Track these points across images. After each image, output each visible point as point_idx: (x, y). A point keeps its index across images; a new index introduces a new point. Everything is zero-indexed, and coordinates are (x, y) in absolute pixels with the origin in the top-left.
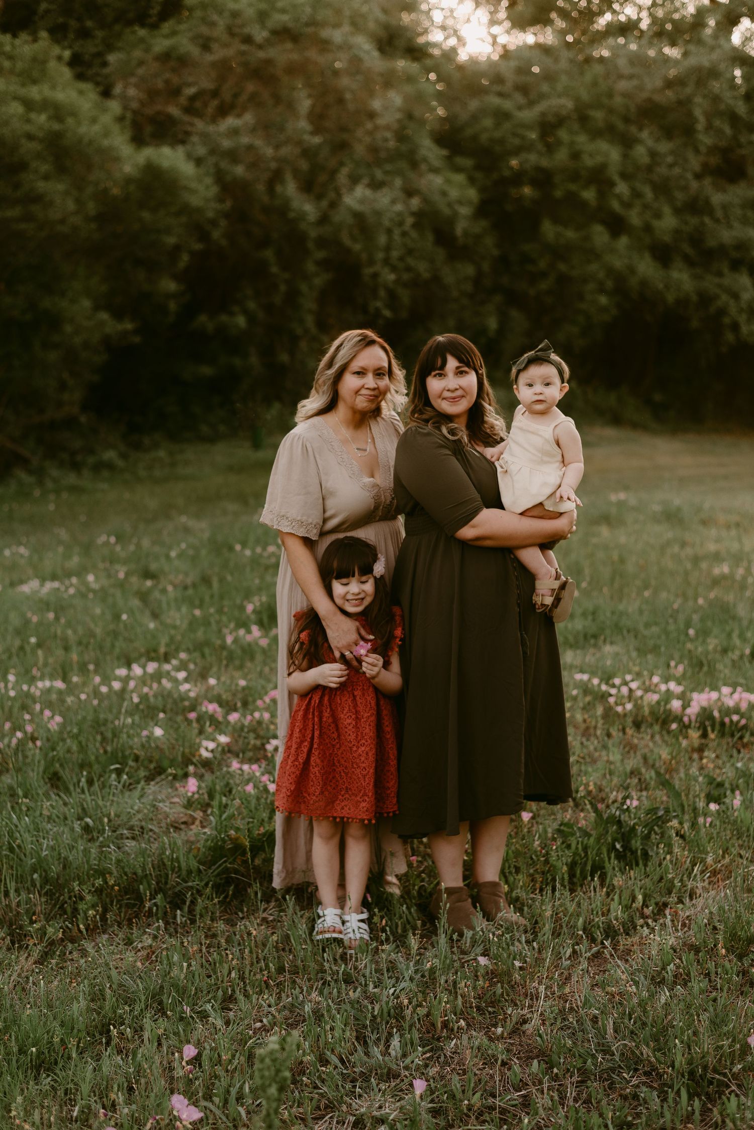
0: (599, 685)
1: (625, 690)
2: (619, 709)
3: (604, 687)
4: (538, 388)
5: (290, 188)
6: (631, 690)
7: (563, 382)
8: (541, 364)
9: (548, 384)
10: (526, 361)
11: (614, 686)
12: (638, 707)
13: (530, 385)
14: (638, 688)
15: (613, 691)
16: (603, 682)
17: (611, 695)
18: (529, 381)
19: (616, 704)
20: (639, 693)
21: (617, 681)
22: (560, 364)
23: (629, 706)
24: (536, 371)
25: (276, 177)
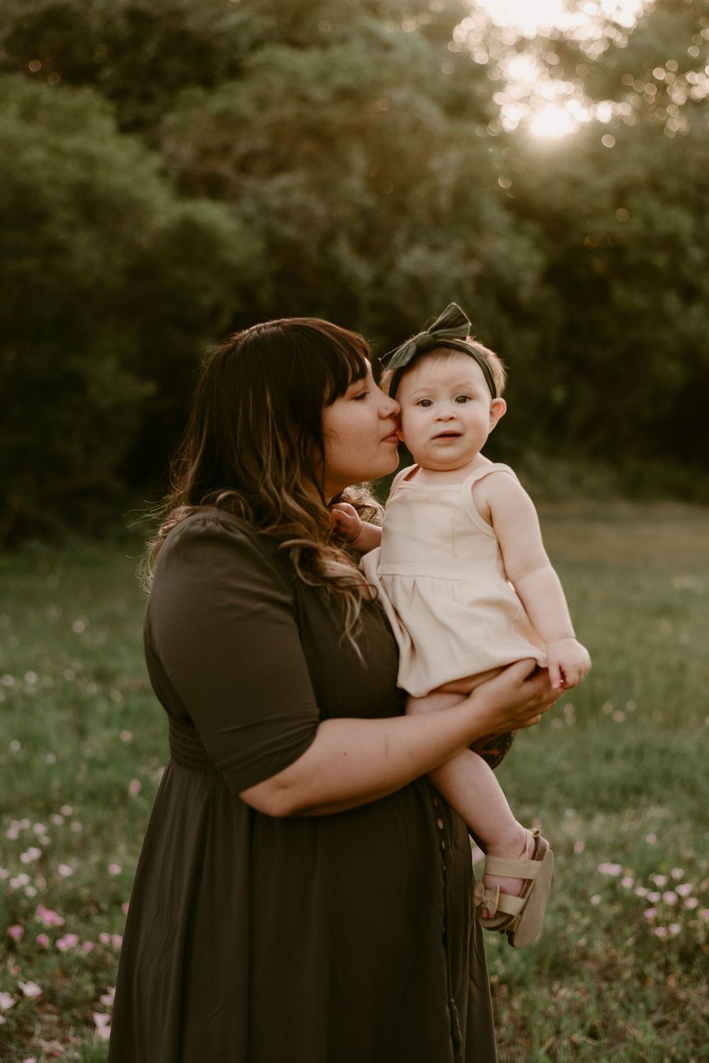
0: (634, 887)
1: (670, 898)
2: (660, 932)
3: (641, 892)
4: (445, 407)
5: (343, 250)
6: (679, 897)
7: (494, 396)
8: (447, 355)
9: (463, 399)
10: (412, 350)
11: (654, 888)
12: (688, 931)
13: (426, 403)
14: (691, 895)
15: (654, 897)
16: (640, 882)
17: (651, 905)
18: (422, 395)
19: (657, 923)
20: (692, 903)
21: (660, 881)
22: (486, 355)
23: (676, 929)
24: (434, 372)
25: (328, 239)
